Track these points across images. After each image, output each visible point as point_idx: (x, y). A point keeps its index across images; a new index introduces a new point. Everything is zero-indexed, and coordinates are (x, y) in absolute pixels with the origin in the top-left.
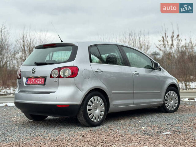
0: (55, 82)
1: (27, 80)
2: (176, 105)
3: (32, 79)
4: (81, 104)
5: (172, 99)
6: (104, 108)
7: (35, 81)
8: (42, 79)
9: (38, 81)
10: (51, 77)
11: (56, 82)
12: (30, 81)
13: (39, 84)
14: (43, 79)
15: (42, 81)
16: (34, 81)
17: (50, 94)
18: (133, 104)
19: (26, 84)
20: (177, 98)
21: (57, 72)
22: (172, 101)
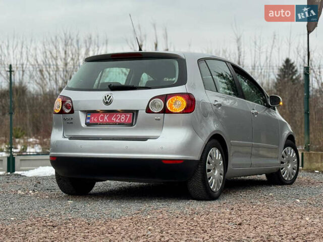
0: (156, 119)
1: (89, 116)
2: (295, 171)
3: (102, 115)
4: (199, 159)
5: (288, 162)
6: (222, 170)
7: (109, 118)
8: (125, 114)
9: (116, 118)
10: (148, 111)
11: (159, 120)
12: (98, 119)
13: (120, 124)
14: (129, 115)
15: (126, 117)
16: (106, 118)
17: (148, 140)
18: (251, 165)
19: (86, 124)
20: (296, 160)
21: (160, 102)
22: (288, 165)
